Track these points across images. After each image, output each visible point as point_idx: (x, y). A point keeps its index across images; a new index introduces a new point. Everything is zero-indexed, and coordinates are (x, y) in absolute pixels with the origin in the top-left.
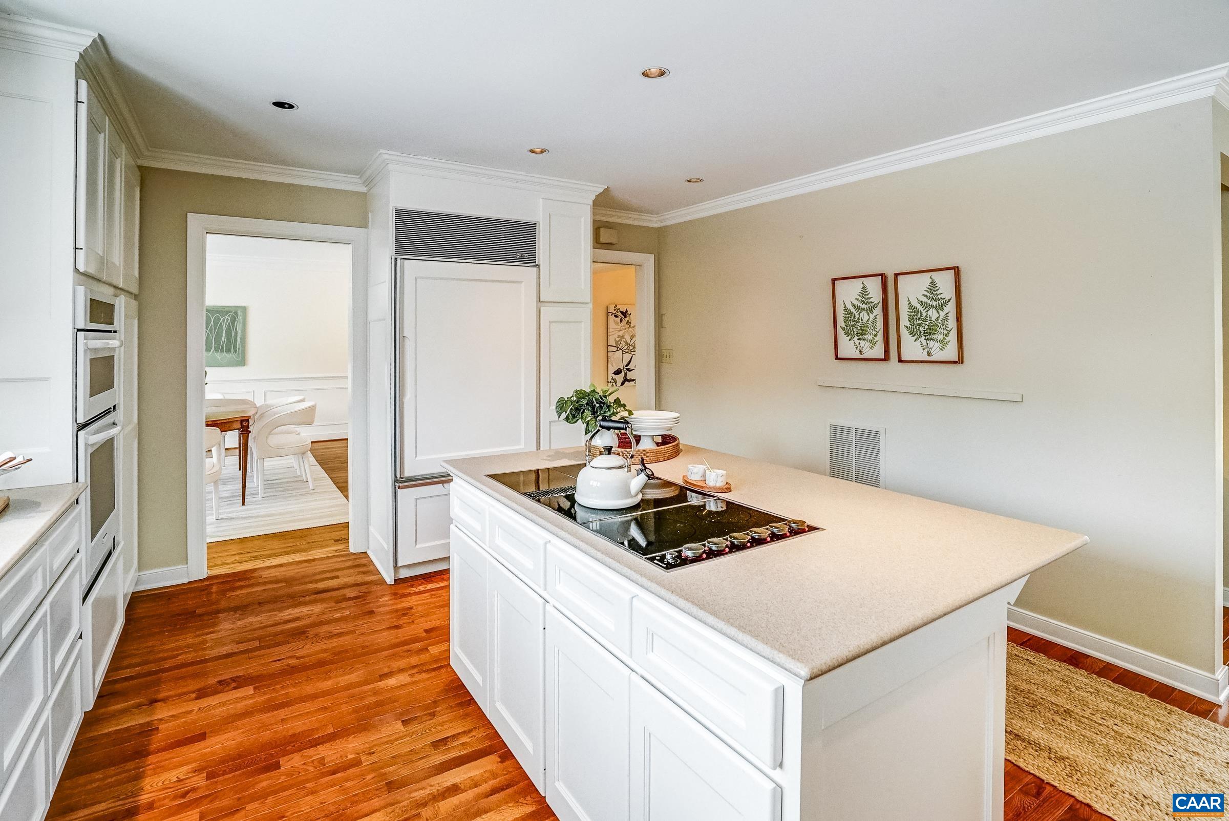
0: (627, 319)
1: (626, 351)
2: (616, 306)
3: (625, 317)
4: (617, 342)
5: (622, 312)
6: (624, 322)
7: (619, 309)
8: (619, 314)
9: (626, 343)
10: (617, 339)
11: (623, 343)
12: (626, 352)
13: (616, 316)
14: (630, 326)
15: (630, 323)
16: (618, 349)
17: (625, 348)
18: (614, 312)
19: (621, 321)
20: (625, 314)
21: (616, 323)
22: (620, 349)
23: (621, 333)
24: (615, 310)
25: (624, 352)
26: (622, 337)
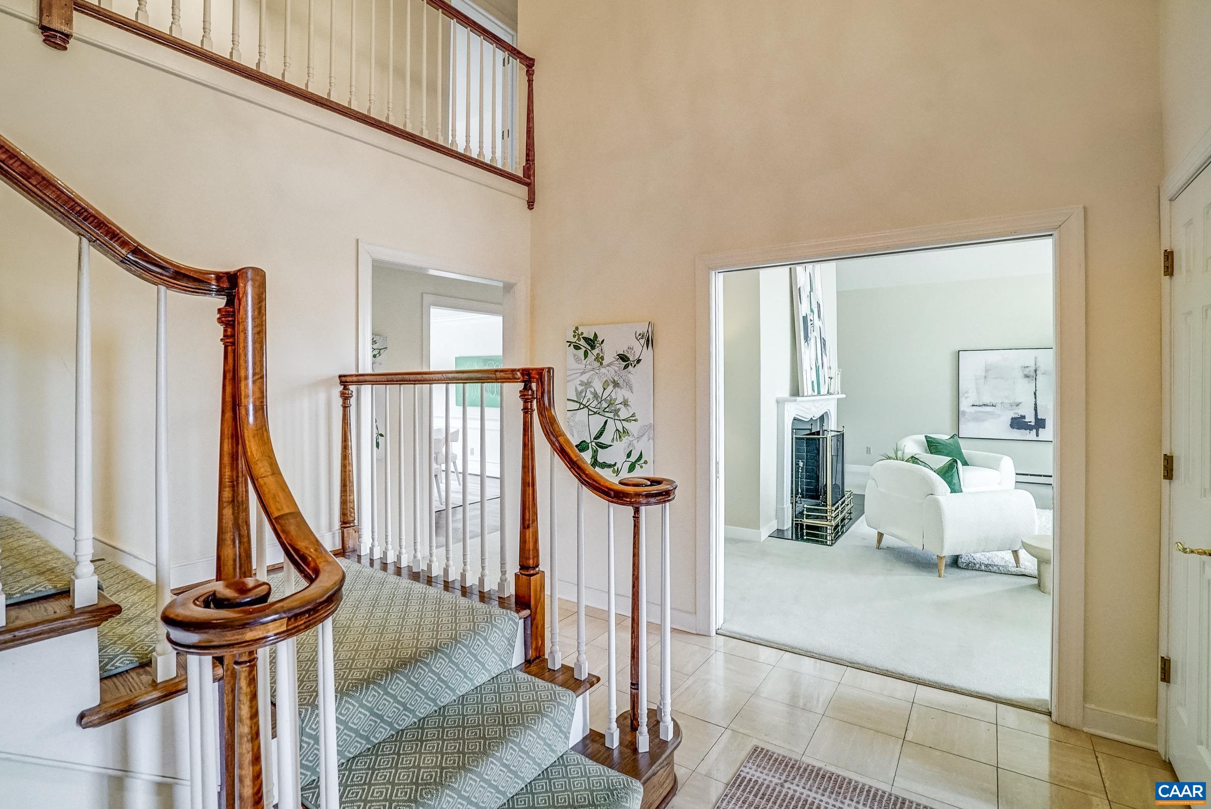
0: (595, 352)
1: (595, 410)
2: (577, 328)
3: (593, 347)
4: (579, 394)
5: (585, 339)
6: (591, 357)
7: (582, 333)
8: (582, 342)
9: (595, 395)
10: (580, 388)
11: (589, 396)
12: (595, 413)
13: (577, 348)
14: (601, 364)
15: (602, 358)
16: (582, 406)
17: (593, 405)
18: (574, 340)
19: (586, 354)
20: (592, 342)
21: (577, 360)
22: (585, 406)
23: (585, 378)
24: (574, 336)
25: (591, 413)
26: (588, 384)
